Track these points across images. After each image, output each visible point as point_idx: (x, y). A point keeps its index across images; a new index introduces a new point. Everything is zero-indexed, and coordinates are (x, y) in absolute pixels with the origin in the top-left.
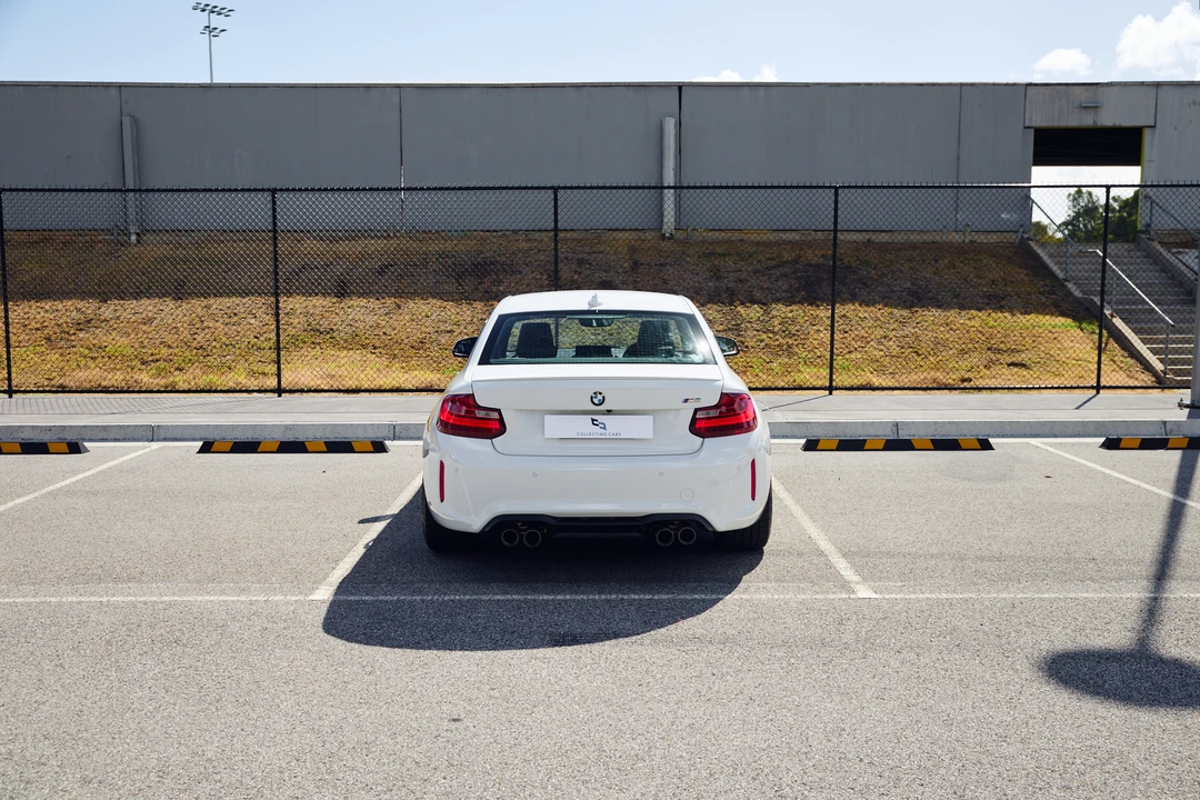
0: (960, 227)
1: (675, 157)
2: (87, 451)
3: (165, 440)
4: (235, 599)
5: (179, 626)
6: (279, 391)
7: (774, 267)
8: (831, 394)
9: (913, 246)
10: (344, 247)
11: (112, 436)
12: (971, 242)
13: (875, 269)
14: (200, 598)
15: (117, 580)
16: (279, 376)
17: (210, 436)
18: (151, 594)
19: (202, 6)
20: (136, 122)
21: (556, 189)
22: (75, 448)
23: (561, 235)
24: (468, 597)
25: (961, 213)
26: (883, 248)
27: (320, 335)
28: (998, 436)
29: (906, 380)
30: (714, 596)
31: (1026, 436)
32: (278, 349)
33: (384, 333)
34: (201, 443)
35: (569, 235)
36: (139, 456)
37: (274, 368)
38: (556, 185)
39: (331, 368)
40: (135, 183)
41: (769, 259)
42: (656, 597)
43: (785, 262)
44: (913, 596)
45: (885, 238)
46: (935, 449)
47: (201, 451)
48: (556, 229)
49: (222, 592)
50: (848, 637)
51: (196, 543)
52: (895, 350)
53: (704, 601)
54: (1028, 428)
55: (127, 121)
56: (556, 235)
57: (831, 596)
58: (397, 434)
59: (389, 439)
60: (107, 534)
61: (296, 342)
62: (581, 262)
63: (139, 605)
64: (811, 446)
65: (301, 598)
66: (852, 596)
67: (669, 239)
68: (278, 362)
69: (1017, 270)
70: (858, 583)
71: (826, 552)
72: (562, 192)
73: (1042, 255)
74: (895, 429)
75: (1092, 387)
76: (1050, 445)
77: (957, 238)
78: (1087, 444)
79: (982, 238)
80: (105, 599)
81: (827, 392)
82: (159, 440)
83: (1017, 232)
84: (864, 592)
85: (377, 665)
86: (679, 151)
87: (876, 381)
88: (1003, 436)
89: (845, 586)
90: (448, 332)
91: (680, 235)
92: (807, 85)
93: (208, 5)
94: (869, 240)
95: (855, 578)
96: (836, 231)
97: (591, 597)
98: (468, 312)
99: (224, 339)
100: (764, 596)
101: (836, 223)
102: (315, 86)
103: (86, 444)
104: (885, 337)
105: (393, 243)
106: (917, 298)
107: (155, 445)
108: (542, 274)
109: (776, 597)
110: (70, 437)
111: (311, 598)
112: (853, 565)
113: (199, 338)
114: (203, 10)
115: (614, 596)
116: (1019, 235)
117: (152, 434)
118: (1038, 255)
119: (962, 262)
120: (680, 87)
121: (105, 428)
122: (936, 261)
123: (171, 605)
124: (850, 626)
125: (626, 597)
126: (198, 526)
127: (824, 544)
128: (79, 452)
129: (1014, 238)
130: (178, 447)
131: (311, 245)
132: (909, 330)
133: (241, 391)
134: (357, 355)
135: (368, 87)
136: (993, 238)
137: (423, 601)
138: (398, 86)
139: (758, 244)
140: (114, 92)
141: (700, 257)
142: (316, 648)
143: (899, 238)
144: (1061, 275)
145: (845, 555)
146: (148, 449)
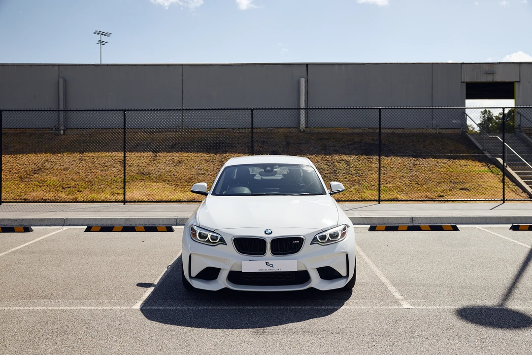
0: (434, 126)
1: (305, 96)
2: (32, 231)
3: (70, 225)
4: (96, 308)
5: (66, 323)
6: (124, 201)
7: (351, 144)
8: (380, 203)
9: (414, 135)
10: (156, 135)
11: (45, 223)
12: (439, 133)
13: (397, 145)
14: (79, 308)
15: (39, 298)
16: (124, 195)
17: (91, 223)
18: (55, 305)
19: (98, 32)
20: (65, 81)
21: (252, 110)
22: (27, 230)
23: (255, 130)
24: (210, 308)
25: (434, 120)
26: (400, 136)
27: (144, 176)
28: (460, 224)
29: (414, 196)
30: (332, 307)
31: (473, 224)
32: (124, 182)
33: (174, 175)
34: (86, 227)
35: (258, 130)
36: (57, 233)
37: (122, 191)
39: (149, 191)
40: (64, 106)
41: (348, 141)
42: (303, 308)
43: (356, 142)
44: (430, 307)
45: (400, 131)
46: (432, 230)
47: (87, 230)
48: (252, 128)
49: (90, 305)
50: (401, 330)
51: (79, 278)
52: (408, 182)
53: (327, 310)
54: (474, 220)
55: (61, 81)
56: (252, 130)
57: (390, 307)
58: (178, 223)
59: (174, 225)
60: (37, 273)
61: (134, 179)
62: (263, 142)
63: (48, 312)
64: (373, 228)
65: (128, 307)
66: (401, 307)
67: (303, 132)
68: (124, 188)
69: (461, 146)
70: (402, 300)
71: (385, 284)
72: (255, 111)
73: (472, 139)
74: (411, 220)
75: (501, 200)
76: (486, 228)
77: (433, 131)
78: (503, 228)
79: (444, 131)
80: (31, 308)
81: (378, 202)
82: (67, 226)
83: (460, 128)
84: (406, 305)
85: (164, 346)
86: (307, 93)
87: (400, 197)
88: (463, 224)
89: (396, 302)
90: (203, 174)
91: (308, 130)
92: (364, 64)
93: (100, 32)
94: (393, 132)
95: (401, 297)
96: (380, 128)
97: (271, 308)
98: (212, 165)
99: (100, 177)
100: (356, 307)
101: (380, 125)
102: (145, 65)
103: (32, 227)
104: (403, 176)
105: (179, 134)
107: (65, 228)
108: (245, 148)
109: (363, 307)
110: (25, 224)
111: (133, 308)
112: (399, 291)
113: (89, 177)
114: (98, 34)
115: (282, 307)
116: (461, 130)
117: (64, 222)
118: (470, 139)
119: (436, 142)
120: (307, 65)
121: (42, 220)
122: (424, 142)
123: (64, 311)
124: (401, 324)
125: (288, 308)
126: (81, 269)
127: (384, 279)
128: (29, 231)
129: (459, 131)
130: (75, 229)
131: (141, 135)
132: (413, 173)
133: (107, 202)
134: (161, 185)
135: (168, 65)
136: (449, 131)
137: (188, 309)
138: (182, 65)
139: (343, 134)
140: (56, 68)
141: (317, 140)
142: (134, 336)
143: (407, 131)
144: (481, 148)
145: (394, 285)
146: (61, 230)
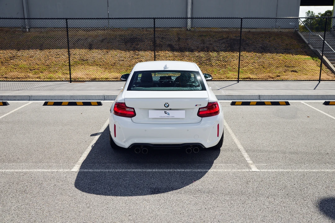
0: (277, 27)
1: (191, 5)
2: (9, 104)
3: (34, 100)
6: (71, 81)
7: (220, 40)
8: (238, 82)
9: (263, 33)
11: (18, 98)
12: (280, 31)
13: (251, 40)
17: (47, 99)
21: (154, 19)
23: (156, 29)
24: (124, 170)
25: (277, 23)
26: (253, 33)
27: (84, 61)
29: (261, 76)
31: (299, 99)
32: (70, 66)
33: (103, 61)
34: (44, 102)
35: (159, 29)
37: (68, 72)
38: (154, 17)
41: (219, 37)
43: (224, 38)
45: (254, 30)
46: (272, 105)
47: (44, 105)
48: (154, 28)
52: (257, 67)
54: (300, 97)
57: (243, 170)
58: (105, 98)
59: (103, 100)
61: (76, 63)
62: (163, 38)
64: (233, 104)
65: (69, 170)
66: (250, 170)
67: (189, 30)
68: (70, 70)
69: (294, 41)
70: (252, 164)
73: (301, 35)
74: (259, 97)
75: (318, 80)
76: (307, 103)
77: (276, 30)
78: (319, 103)
79: (284, 30)
81: (237, 82)
82: (32, 100)
83: (294, 28)
84: (254, 168)
86: (192, 3)
87: (251, 76)
89: (248, 165)
90: (122, 60)
91: (193, 29)
94: (249, 31)
96: (241, 28)
98: (128, 54)
103: (8, 102)
104: (254, 62)
106: (264, 50)
107: (31, 102)
108: (151, 42)
110: (4, 99)
111: (72, 170)
116: (295, 29)
117: (30, 98)
118: (300, 35)
119: (277, 38)
121: (15, 96)
122: (270, 38)
127: (240, 146)
128: (6, 105)
129: (293, 30)
130: (37, 103)
132: (261, 60)
134: (95, 68)
136: (287, 30)
137: (109, 172)
139: (216, 32)
141: (198, 36)
143: (258, 30)
144: (307, 42)
145: (247, 151)
146: (28, 104)
